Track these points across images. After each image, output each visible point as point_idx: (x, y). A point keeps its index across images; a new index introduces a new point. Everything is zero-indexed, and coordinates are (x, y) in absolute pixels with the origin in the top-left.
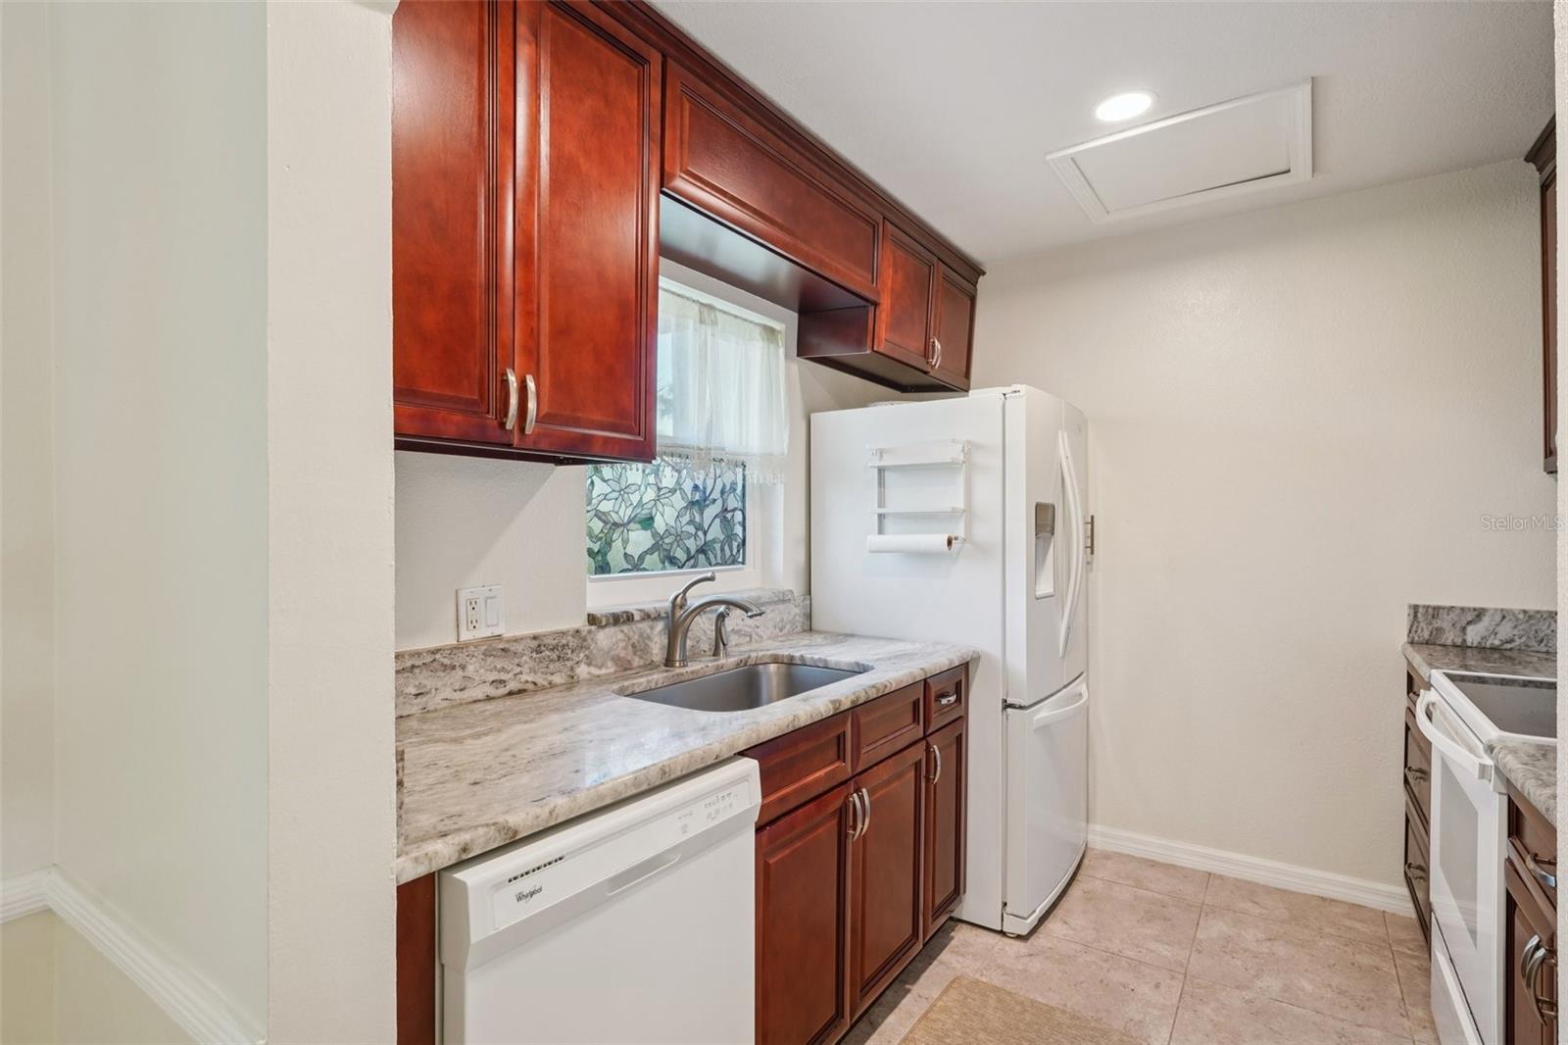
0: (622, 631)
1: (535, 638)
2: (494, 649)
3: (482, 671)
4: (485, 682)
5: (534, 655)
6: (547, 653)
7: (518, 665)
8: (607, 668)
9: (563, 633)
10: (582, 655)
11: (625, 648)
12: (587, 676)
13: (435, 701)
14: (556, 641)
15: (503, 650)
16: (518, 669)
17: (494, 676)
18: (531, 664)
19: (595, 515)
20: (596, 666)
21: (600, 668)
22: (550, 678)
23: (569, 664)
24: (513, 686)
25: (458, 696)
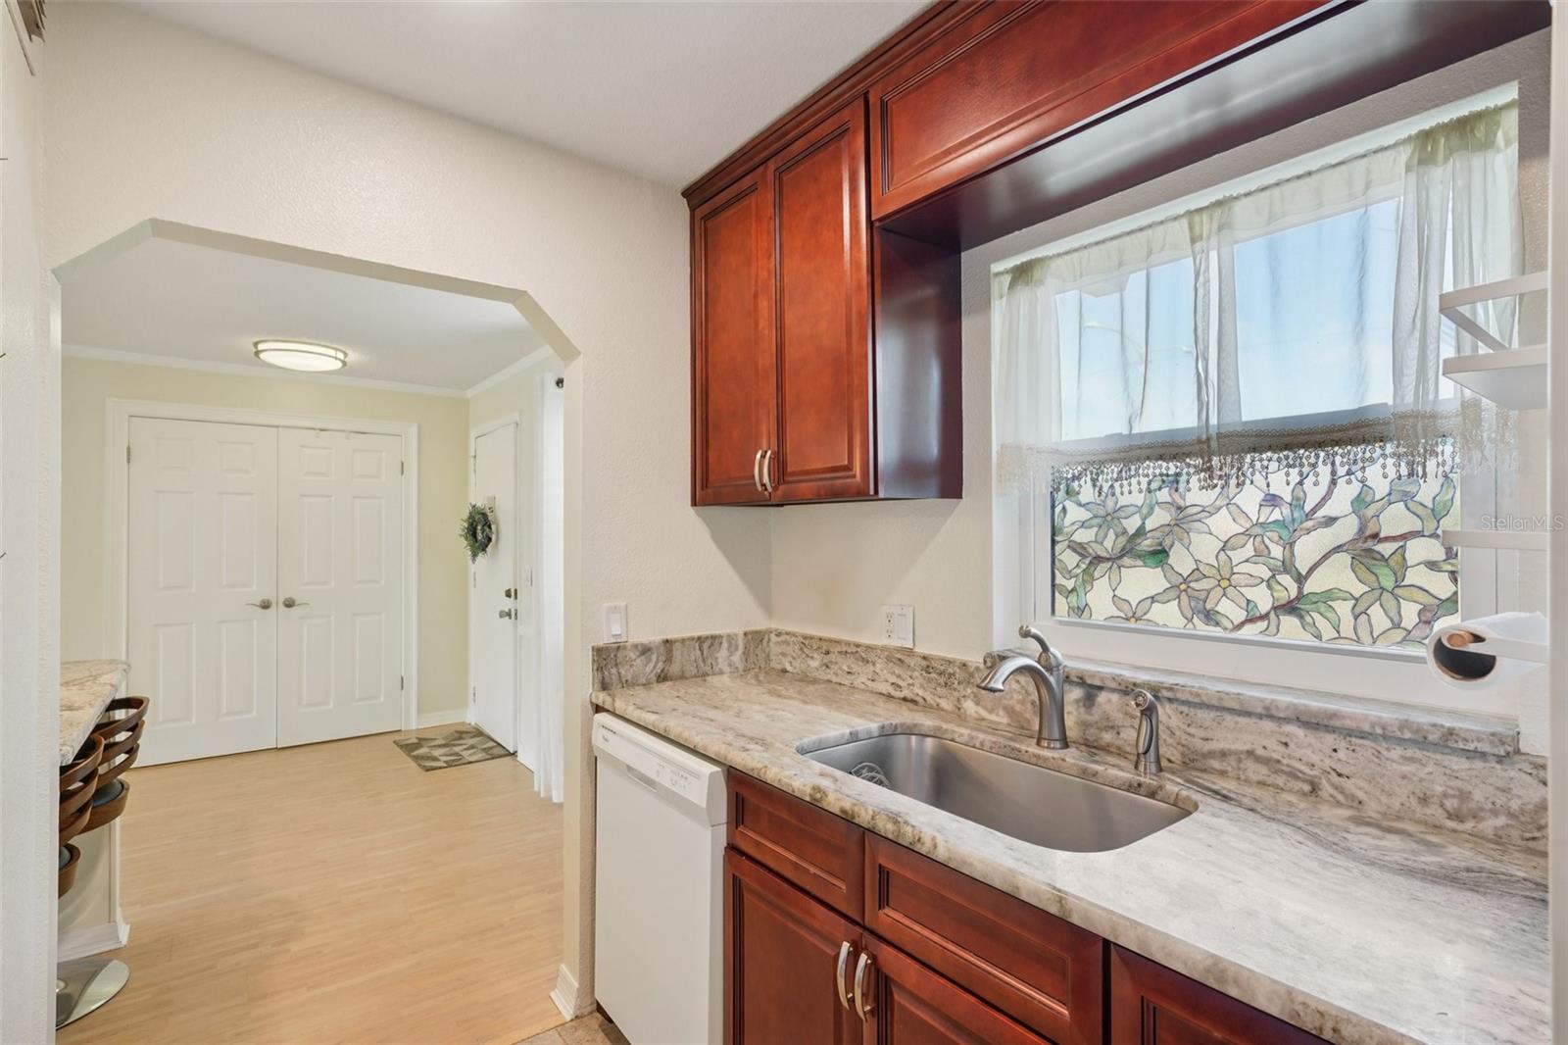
0: (1018, 682)
1: (924, 658)
2: (894, 656)
3: (885, 671)
4: (887, 681)
5: (924, 673)
6: (935, 675)
7: (911, 677)
8: (997, 715)
9: (950, 662)
10: (969, 691)
11: (1022, 703)
12: (974, 715)
13: (857, 682)
14: (942, 668)
15: (900, 660)
16: (911, 681)
17: (893, 679)
18: (922, 681)
19: (1069, 547)
20: (985, 708)
21: (991, 712)
22: (940, 701)
23: (956, 694)
24: (906, 693)
25: (869, 683)
